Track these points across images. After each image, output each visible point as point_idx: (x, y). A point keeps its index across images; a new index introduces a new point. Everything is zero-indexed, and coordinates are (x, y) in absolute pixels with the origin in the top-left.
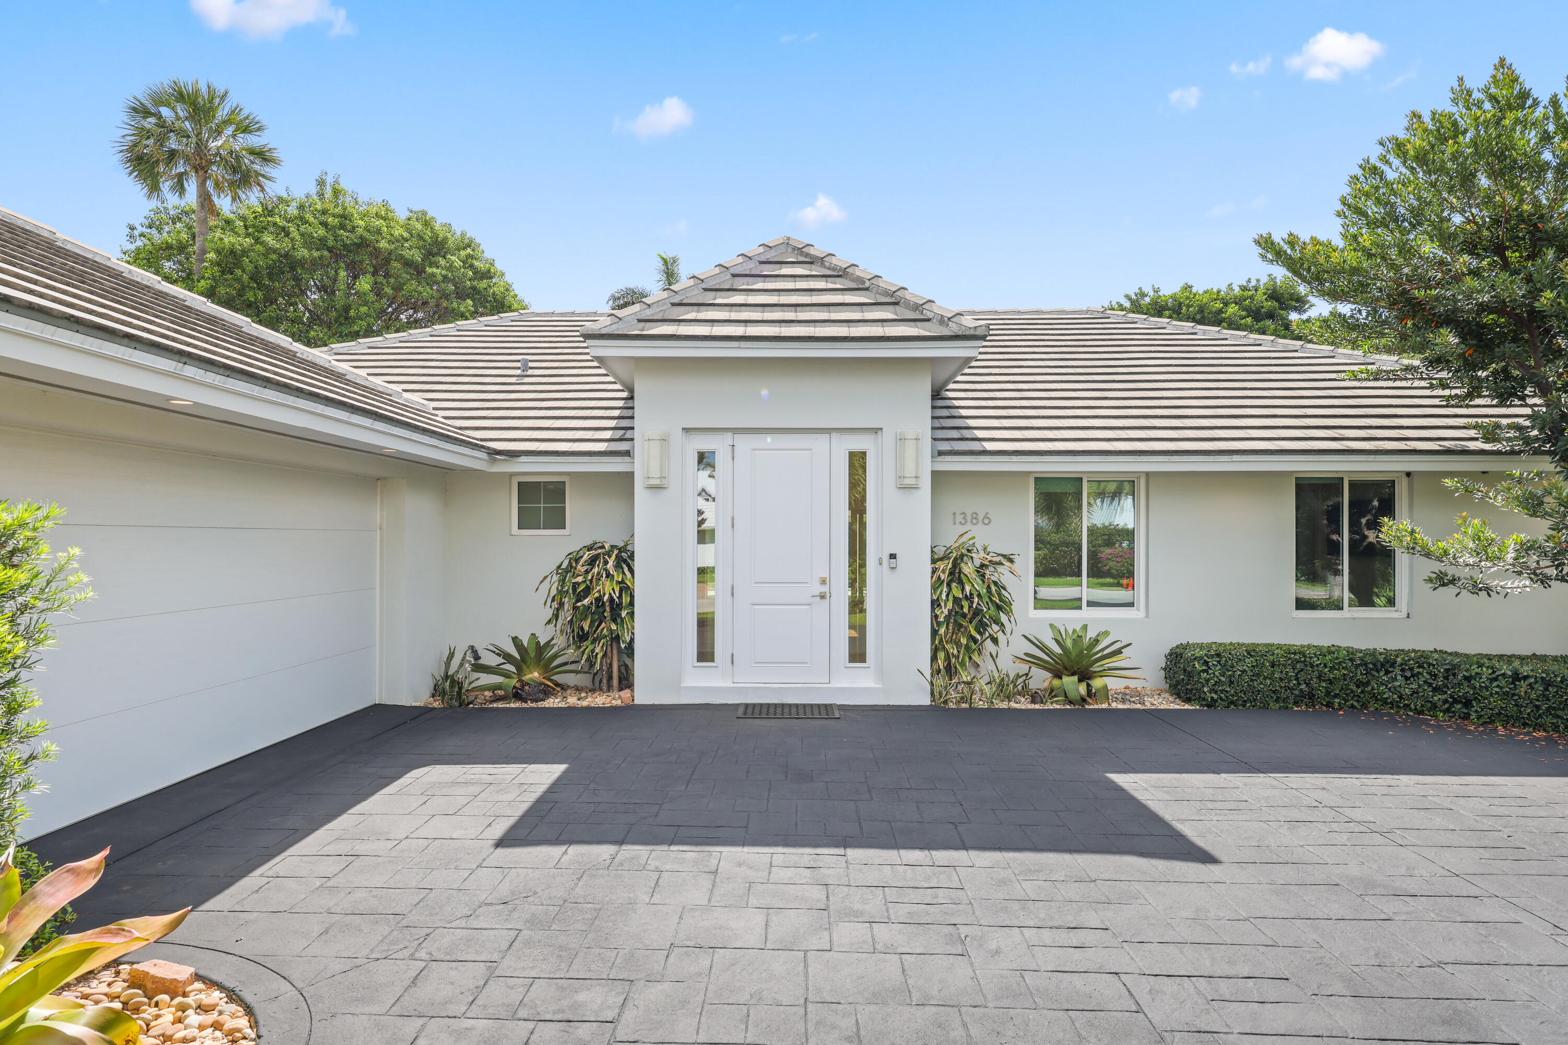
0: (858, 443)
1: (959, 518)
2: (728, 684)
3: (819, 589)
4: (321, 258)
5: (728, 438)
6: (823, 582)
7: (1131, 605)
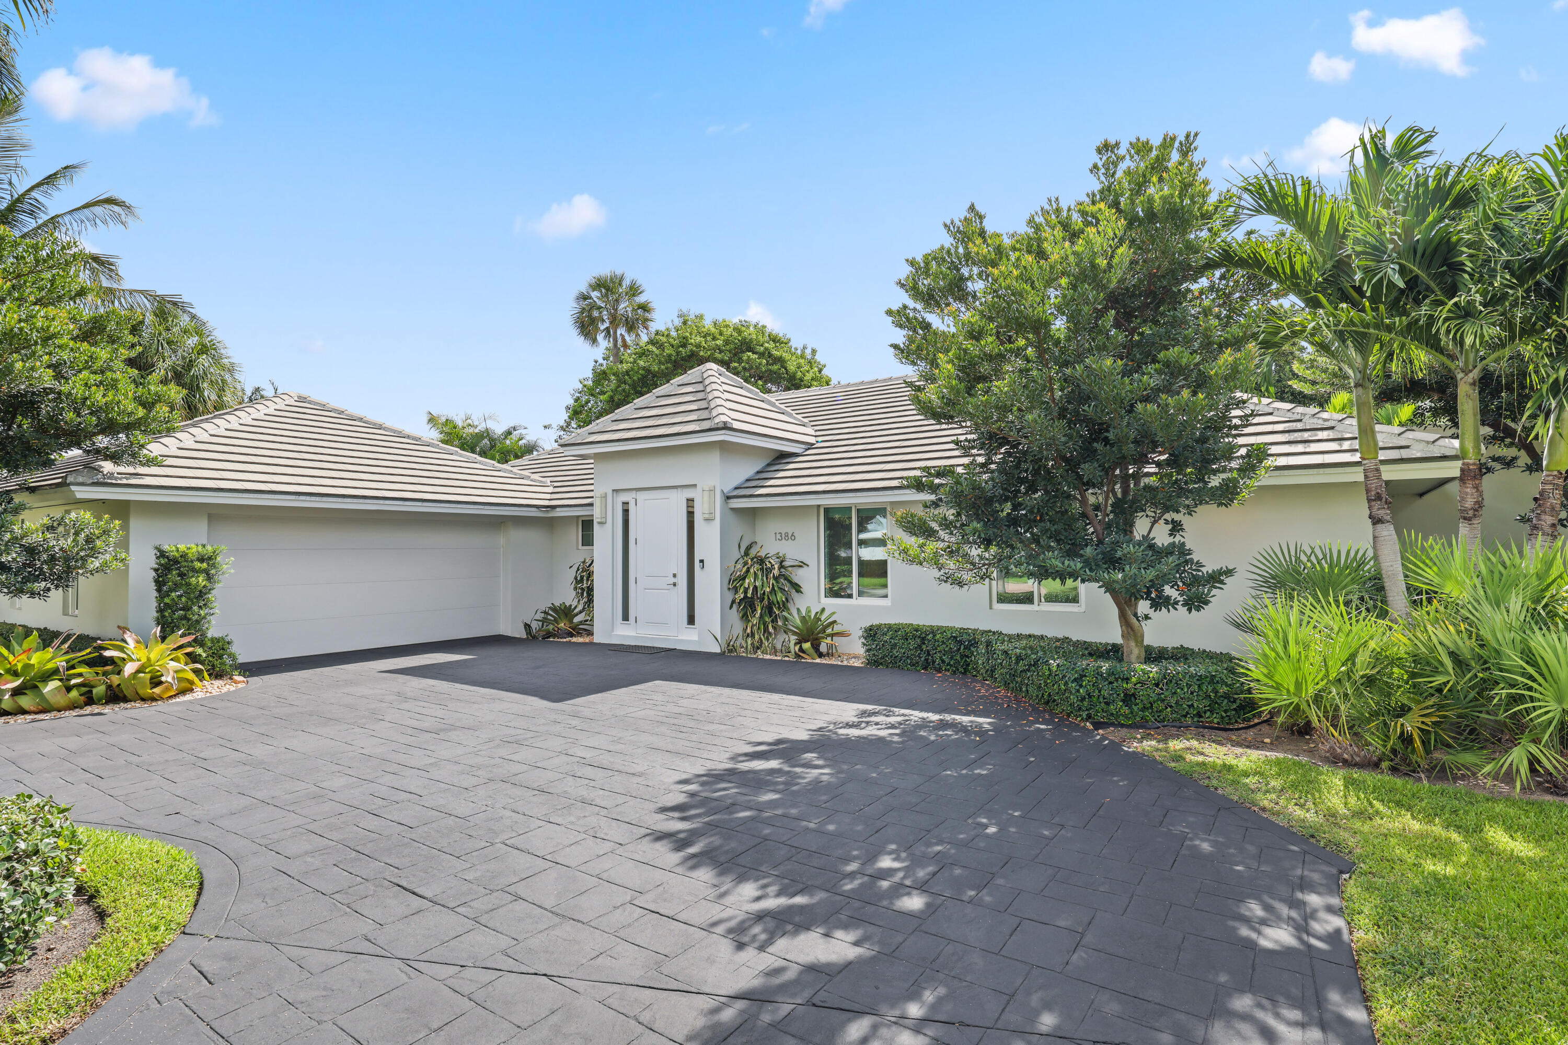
0: (689, 494)
1: (778, 536)
2: (634, 634)
3: (673, 580)
4: (667, 369)
5: (633, 494)
6: (675, 576)
7: (886, 596)
